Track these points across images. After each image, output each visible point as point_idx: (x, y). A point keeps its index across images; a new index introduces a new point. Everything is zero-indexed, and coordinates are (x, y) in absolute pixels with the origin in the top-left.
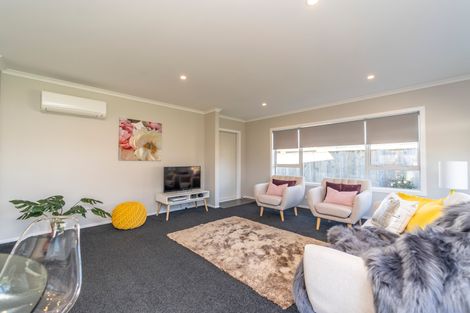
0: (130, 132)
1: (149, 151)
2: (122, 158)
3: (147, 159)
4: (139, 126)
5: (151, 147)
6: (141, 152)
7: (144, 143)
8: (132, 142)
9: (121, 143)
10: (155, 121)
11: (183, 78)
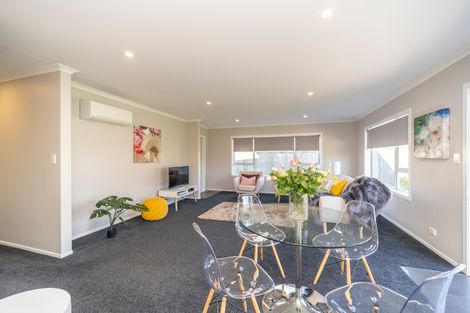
0: (141, 138)
1: (153, 154)
2: (136, 161)
3: (152, 161)
4: (147, 132)
5: (154, 150)
6: (148, 155)
7: (150, 147)
8: (143, 147)
9: (135, 147)
10: (156, 128)
11: (209, 103)
